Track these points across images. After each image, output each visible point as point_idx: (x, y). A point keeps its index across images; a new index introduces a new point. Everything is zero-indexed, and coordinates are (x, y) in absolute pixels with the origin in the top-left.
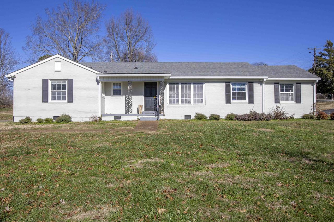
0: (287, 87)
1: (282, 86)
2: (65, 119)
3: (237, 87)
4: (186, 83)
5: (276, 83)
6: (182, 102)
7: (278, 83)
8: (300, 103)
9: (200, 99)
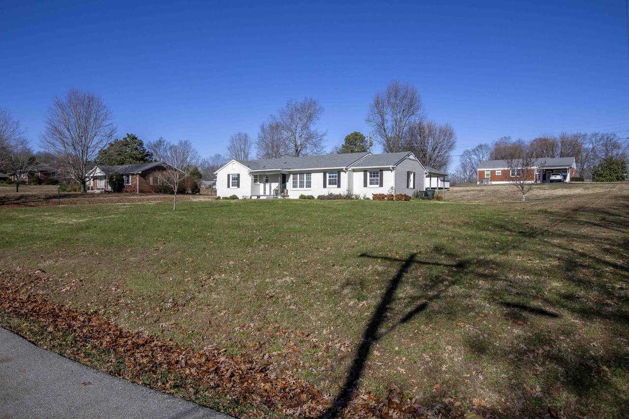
0: (374, 173)
1: (371, 173)
2: (234, 197)
3: (331, 175)
4: (301, 173)
5: (365, 171)
6: (307, 187)
7: (366, 171)
8: (382, 186)
9: (309, 185)
